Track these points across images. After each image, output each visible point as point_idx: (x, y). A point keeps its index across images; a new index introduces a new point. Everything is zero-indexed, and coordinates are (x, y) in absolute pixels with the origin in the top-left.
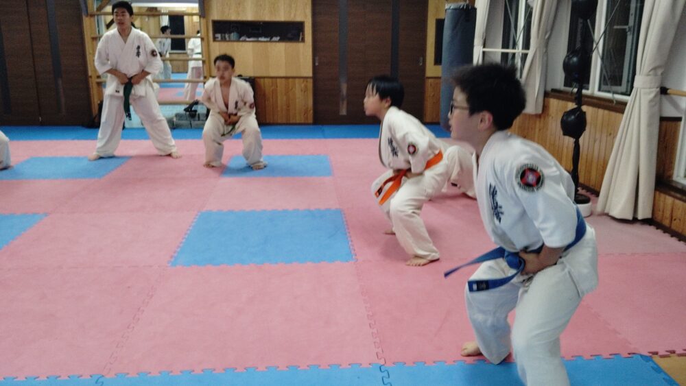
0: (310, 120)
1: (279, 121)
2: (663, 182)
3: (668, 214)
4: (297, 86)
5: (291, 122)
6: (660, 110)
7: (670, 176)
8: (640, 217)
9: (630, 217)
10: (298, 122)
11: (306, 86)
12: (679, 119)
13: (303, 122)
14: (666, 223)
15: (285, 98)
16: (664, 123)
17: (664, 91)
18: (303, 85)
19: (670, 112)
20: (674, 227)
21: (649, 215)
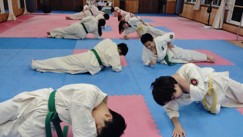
0: (137, 12)
2: (225, 22)
3: (225, 27)
4: (135, 3)
6: (225, 8)
7: (226, 21)
8: (220, 28)
9: (218, 28)
11: (137, 3)
12: (228, 10)
13: (135, 12)
14: (225, 29)
15: (131, 6)
16: (226, 11)
17: (226, 5)
18: (136, 3)
19: (227, 9)
20: (226, 29)
21: (222, 28)
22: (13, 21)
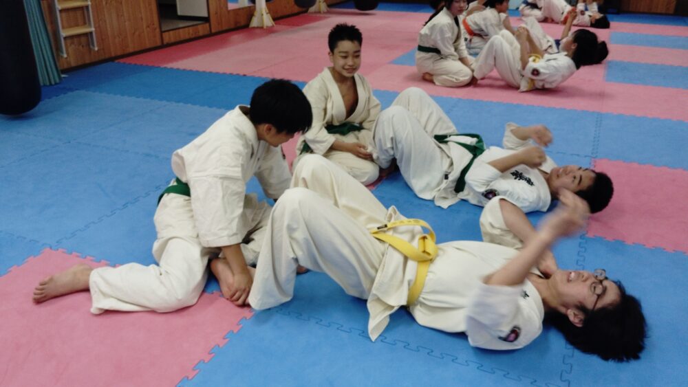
0: (672, 11)
1: (641, 11)
5: (653, 11)
10: (659, 11)
13: (664, 12)
22: (262, 28)
